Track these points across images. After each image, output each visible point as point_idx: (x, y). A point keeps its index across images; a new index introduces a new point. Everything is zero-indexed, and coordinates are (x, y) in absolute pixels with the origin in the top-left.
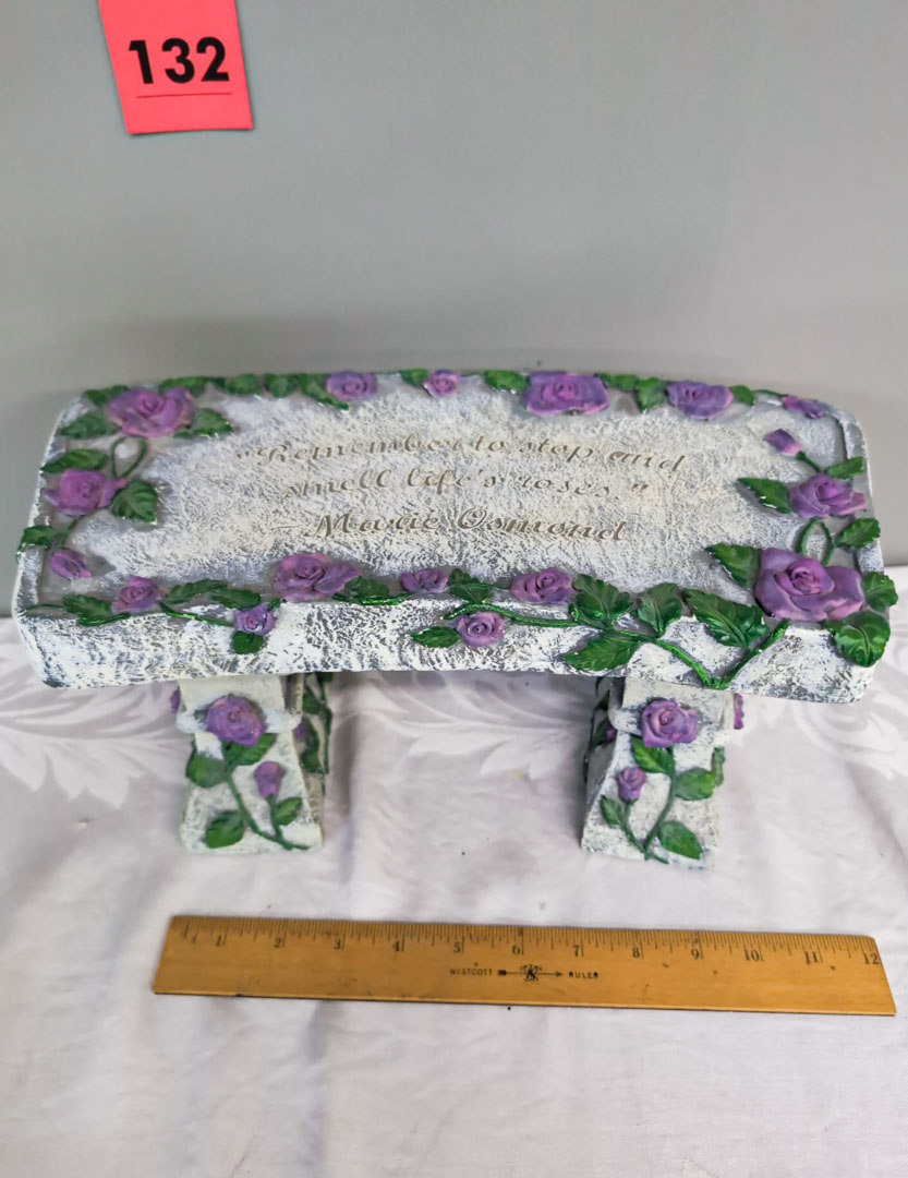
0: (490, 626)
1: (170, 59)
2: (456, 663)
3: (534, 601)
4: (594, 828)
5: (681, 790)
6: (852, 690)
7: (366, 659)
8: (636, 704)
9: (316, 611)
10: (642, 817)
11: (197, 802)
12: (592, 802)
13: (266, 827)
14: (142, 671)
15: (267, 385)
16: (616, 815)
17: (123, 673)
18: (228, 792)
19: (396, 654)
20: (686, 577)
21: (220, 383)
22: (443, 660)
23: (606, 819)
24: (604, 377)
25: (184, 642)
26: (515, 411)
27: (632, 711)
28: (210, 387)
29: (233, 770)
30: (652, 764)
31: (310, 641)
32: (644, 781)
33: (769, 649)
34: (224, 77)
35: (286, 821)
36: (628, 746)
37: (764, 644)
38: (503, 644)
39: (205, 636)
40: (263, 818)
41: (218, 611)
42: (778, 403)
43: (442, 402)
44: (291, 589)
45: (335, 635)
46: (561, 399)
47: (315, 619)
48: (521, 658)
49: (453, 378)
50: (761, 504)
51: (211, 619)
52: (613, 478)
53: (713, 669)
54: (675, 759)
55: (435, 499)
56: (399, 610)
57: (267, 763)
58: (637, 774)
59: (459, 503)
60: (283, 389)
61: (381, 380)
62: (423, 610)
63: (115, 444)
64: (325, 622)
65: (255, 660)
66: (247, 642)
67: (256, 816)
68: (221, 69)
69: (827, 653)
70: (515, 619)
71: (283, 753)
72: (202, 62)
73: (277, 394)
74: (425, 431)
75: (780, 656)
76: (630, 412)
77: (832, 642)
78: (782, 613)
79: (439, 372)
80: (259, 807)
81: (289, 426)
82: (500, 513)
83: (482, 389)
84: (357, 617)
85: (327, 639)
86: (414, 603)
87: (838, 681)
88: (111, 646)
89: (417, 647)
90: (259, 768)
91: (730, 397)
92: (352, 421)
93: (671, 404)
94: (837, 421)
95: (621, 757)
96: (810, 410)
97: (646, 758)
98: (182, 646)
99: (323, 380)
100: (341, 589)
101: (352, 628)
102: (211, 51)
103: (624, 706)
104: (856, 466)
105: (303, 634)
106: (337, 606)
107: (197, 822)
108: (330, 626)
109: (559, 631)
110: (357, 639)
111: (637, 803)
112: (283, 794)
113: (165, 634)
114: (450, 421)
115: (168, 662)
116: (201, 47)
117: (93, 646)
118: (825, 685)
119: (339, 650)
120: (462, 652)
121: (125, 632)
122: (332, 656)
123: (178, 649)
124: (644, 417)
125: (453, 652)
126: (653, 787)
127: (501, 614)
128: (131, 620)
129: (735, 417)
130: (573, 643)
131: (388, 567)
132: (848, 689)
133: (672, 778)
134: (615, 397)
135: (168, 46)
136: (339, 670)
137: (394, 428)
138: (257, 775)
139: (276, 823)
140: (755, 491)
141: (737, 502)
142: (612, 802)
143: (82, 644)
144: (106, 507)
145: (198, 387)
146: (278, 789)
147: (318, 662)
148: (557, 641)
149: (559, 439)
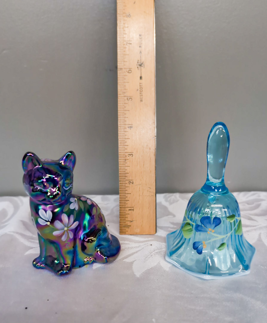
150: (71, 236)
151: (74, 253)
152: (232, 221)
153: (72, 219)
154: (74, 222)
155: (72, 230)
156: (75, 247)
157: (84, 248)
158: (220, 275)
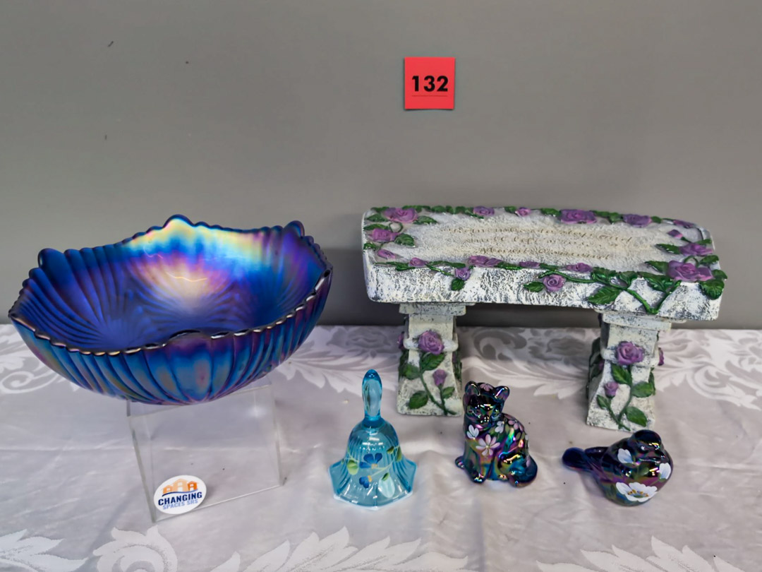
0: (557, 281)
1: (427, 83)
2: (541, 301)
3: (576, 271)
4: (595, 411)
5: (636, 392)
6: (711, 313)
7: (503, 296)
8: (614, 346)
9: (487, 272)
10: (617, 405)
11: (406, 386)
12: (592, 398)
13: (438, 399)
14: (413, 296)
15: (448, 210)
16: (604, 403)
17: (405, 296)
18: (420, 382)
19: (516, 295)
20: (637, 269)
21: (428, 209)
22: (535, 299)
23: (600, 405)
24: (594, 212)
25: (432, 283)
26: (556, 222)
27: (612, 349)
28: (423, 210)
29: (423, 372)
30: (621, 379)
31: (481, 286)
32: (617, 388)
33: (674, 293)
34: (446, 90)
35: (448, 397)
36: (610, 370)
37: (673, 290)
38: (562, 291)
39: (441, 281)
40: (436, 395)
41: (449, 269)
42: (671, 223)
43: (524, 218)
44: (477, 263)
45: (492, 284)
46: (576, 218)
47: (485, 276)
48: (569, 299)
49: (527, 211)
50: (667, 252)
51: (446, 273)
52: (603, 243)
53: (651, 304)
54: (633, 377)
55: (527, 246)
56: (520, 273)
57: (438, 371)
58: (614, 385)
59: (538, 247)
60: (454, 211)
61: (496, 210)
62: (530, 273)
63: (390, 224)
64: (489, 277)
65: (458, 294)
66: (458, 284)
67: (433, 394)
68: (445, 87)
69: (698, 294)
70: (568, 279)
71: (447, 365)
72: (438, 85)
73: (452, 213)
74: (518, 227)
75: (679, 296)
76: (606, 223)
77: (700, 287)
78: (678, 278)
79: (521, 208)
80: (435, 390)
81: (460, 223)
82: (557, 250)
83: (540, 215)
84: (503, 275)
85: (489, 286)
86: (527, 270)
87: (704, 308)
88: (404, 282)
89: (525, 292)
90: (435, 372)
91: (650, 220)
92: (486, 223)
93: (624, 222)
94: (698, 229)
95: (606, 377)
96: (687, 226)
97: (618, 375)
98: (431, 285)
99: (472, 210)
100: (496, 265)
101: (499, 281)
102: (443, 81)
103: (608, 347)
104: (708, 241)
105: (479, 282)
106: (495, 270)
107: (406, 395)
108: (491, 280)
109: (586, 285)
110: (500, 287)
111: (614, 398)
112: (446, 385)
113: (426, 278)
114: (529, 224)
115: (424, 293)
116: (439, 79)
117: (397, 281)
118: (699, 311)
119: (493, 292)
120: (544, 295)
121: (412, 276)
122: (489, 294)
123: (430, 286)
124: (613, 226)
125: (540, 295)
126: (622, 391)
127: (563, 276)
128: (415, 270)
129: (653, 227)
130: (592, 292)
131: (512, 262)
132: (709, 312)
133: (631, 387)
134: (599, 219)
135: (427, 78)
136: (491, 302)
137: (503, 225)
138: (434, 376)
139: (442, 398)
140: (664, 248)
141: (656, 251)
142: (602, 398)
143: (394, 280)
144: (393, 241)
145: (419, 209)
146: (444, 382)
147: (483, 297)
148: (585, 290)
149: (577, 231)
150: (491, 453)
151: (491, 467)
152: (392, 452)
153: (495, 439)
154: (496, 442)
155: (492, 449)
156: (492, 461)
157: (500, 466)
158: (391, 501)
